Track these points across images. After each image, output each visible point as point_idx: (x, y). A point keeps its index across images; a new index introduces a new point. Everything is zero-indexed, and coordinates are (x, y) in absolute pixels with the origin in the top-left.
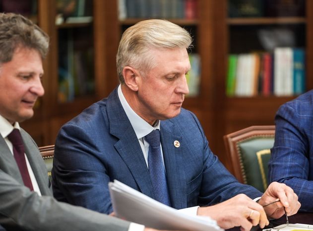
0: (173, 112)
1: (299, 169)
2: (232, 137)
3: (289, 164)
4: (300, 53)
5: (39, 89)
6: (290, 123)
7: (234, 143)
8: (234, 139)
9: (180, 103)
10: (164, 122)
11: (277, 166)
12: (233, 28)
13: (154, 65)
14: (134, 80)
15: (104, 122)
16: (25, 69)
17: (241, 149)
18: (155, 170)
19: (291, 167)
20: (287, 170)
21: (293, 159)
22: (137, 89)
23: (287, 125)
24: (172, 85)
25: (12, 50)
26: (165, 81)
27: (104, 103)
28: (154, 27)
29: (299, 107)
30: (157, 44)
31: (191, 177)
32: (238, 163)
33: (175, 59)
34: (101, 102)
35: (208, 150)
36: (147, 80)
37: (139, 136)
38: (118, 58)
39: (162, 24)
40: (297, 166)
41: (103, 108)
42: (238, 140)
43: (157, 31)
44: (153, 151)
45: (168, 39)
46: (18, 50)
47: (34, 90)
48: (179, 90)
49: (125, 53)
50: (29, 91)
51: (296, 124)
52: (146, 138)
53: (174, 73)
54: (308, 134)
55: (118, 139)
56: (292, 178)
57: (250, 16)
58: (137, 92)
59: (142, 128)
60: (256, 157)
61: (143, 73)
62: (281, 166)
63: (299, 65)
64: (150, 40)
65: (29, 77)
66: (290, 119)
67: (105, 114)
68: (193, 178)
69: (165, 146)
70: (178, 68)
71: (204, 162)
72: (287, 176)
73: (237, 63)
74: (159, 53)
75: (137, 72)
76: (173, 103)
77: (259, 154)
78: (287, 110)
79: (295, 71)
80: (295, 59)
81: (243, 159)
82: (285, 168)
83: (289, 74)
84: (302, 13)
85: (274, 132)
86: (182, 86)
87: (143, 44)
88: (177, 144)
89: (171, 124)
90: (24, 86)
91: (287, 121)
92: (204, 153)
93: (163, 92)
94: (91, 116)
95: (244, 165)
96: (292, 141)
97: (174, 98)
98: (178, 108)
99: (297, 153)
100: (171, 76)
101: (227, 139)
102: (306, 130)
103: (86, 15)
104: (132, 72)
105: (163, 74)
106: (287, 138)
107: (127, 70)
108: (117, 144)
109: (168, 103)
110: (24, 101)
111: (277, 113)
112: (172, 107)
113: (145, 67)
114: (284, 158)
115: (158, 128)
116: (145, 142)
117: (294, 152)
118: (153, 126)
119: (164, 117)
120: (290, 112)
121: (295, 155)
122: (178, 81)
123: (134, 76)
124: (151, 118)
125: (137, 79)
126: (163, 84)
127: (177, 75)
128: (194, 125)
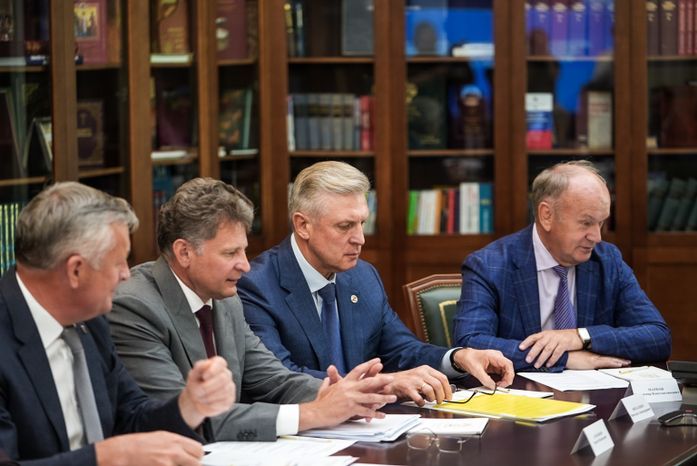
0: (347, 264)
1: (487, 326)
2: (412, 287)
3: (476, 319)
4: (487, 187)
5: (244, 265)
6: (479, 276)
7: (414, 293)
8: (414, 289)
9: (354, 254)
10: (341, 275)
11: (463, 320)
12: (413, 160)
13: (325, 211)
14: (305, 227)
15: (275, 272)
16: (230, 246)
17: (422, 300)
18: (329, 328)
19: (478, 322)
20: (474, 326)
21: (481, 315)
22: (308, 237)
23: (475, 277)
24: (345, 234)
25: (216, 226)
26: (338, 229)
27: (275, 251)
28: (329, 169)
29: (488, 258)
30: (329, 188)
31: (368, 336)
32: (419, 315)
33: (350, 206)
34: (271, 250)
35: (387, 305)
36: (318, 227)
37: (313, 289)
38: (290, 202)
39: (337, 167)
40: (484, 321)
41: (274, 257)
42: (418, 290)
43: (332, 174)
44: (327, 307)
45: (342, 183)
46: (222, 225)
47: (240, 266)
48: (353, 240)
49: (296, 197)
50: (235, 268)
51: (484, 276)
52: (320, 292)
53: (347, 222)
54: (499, 289)
55: (289, 292)
56: (478, 334)
57: (431, 147)
58: (307, 241)
59: (316, 281)
60: (439, 308)
61: (314, 220)
62: (467, 321)
63: (486, 202)
64: (323, 183)
65: (234, 253)
66: (478, 271)
67: (276, 264)
68: (372, 336)
69: (340, 300)
70: (352, 217)
71: (383, 317)
72: (473, 332)
73: (418, 198)
74: (332, 199)
75: (307, 218)
76: (347, 255)
77: (441, 305)
78: (475, 260)
79: (482, 208)
80: (482, 196)
81: (424, 311)
82: (472, 323)
83: (476, 210)
84: (489, 144)
85: (461, 280)
86: (357, 236)
87: (315, 189)
88: (354, 299)
89: (348, 277)
90: (228, 263)
91: (475, 273)
92: (383, 307)
93: (335, 242)
94: (260, 265)
95: (425, 317)
96: (480, 294)
97: (348, 248)
98: (353, 260)
99: (486, 308)
100: (344, 224)
101: (406, 288)
102: (496, 284)
103: (250, 147)
104: (302, 218)
105: (335, 222)
106: (475, 291)
107: (297, 216)
108: (289, 298)
109: (341, 255)
110: (229, 280)
111: (464, 262)
112: (346, 258)
113: (316, 214)
114: (471, 313)
115: (334, 281)
116: (319, 297)
117: (482, 307)
118: (328, 279)
119: (339, 270)
120: (479, 264)
121: (484, 310)
122: (353, 229)
123: (304, 223)
124: (326, 271)
125: (308, 226)
126: (335, 232)
127: (351, 224)
128: (373, 278)
